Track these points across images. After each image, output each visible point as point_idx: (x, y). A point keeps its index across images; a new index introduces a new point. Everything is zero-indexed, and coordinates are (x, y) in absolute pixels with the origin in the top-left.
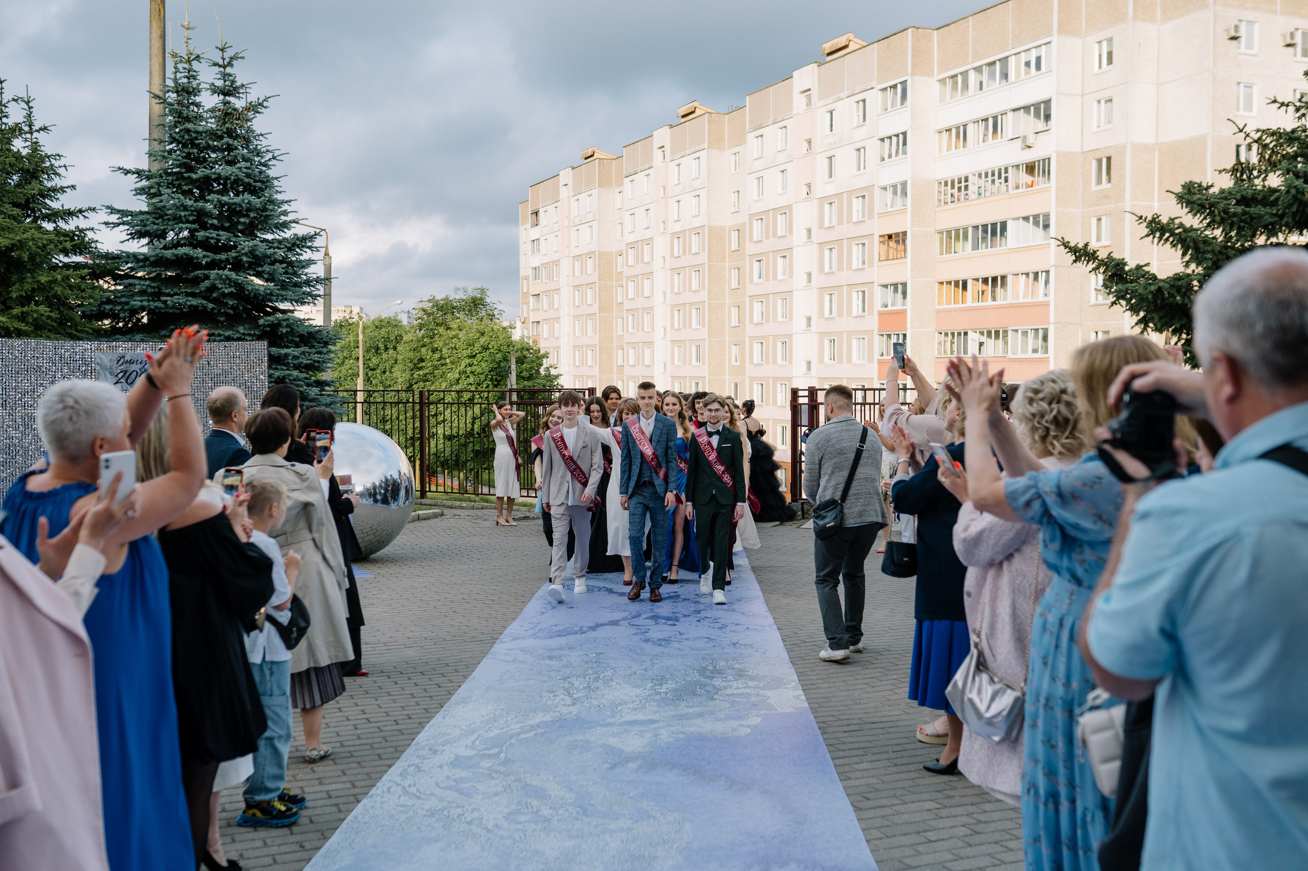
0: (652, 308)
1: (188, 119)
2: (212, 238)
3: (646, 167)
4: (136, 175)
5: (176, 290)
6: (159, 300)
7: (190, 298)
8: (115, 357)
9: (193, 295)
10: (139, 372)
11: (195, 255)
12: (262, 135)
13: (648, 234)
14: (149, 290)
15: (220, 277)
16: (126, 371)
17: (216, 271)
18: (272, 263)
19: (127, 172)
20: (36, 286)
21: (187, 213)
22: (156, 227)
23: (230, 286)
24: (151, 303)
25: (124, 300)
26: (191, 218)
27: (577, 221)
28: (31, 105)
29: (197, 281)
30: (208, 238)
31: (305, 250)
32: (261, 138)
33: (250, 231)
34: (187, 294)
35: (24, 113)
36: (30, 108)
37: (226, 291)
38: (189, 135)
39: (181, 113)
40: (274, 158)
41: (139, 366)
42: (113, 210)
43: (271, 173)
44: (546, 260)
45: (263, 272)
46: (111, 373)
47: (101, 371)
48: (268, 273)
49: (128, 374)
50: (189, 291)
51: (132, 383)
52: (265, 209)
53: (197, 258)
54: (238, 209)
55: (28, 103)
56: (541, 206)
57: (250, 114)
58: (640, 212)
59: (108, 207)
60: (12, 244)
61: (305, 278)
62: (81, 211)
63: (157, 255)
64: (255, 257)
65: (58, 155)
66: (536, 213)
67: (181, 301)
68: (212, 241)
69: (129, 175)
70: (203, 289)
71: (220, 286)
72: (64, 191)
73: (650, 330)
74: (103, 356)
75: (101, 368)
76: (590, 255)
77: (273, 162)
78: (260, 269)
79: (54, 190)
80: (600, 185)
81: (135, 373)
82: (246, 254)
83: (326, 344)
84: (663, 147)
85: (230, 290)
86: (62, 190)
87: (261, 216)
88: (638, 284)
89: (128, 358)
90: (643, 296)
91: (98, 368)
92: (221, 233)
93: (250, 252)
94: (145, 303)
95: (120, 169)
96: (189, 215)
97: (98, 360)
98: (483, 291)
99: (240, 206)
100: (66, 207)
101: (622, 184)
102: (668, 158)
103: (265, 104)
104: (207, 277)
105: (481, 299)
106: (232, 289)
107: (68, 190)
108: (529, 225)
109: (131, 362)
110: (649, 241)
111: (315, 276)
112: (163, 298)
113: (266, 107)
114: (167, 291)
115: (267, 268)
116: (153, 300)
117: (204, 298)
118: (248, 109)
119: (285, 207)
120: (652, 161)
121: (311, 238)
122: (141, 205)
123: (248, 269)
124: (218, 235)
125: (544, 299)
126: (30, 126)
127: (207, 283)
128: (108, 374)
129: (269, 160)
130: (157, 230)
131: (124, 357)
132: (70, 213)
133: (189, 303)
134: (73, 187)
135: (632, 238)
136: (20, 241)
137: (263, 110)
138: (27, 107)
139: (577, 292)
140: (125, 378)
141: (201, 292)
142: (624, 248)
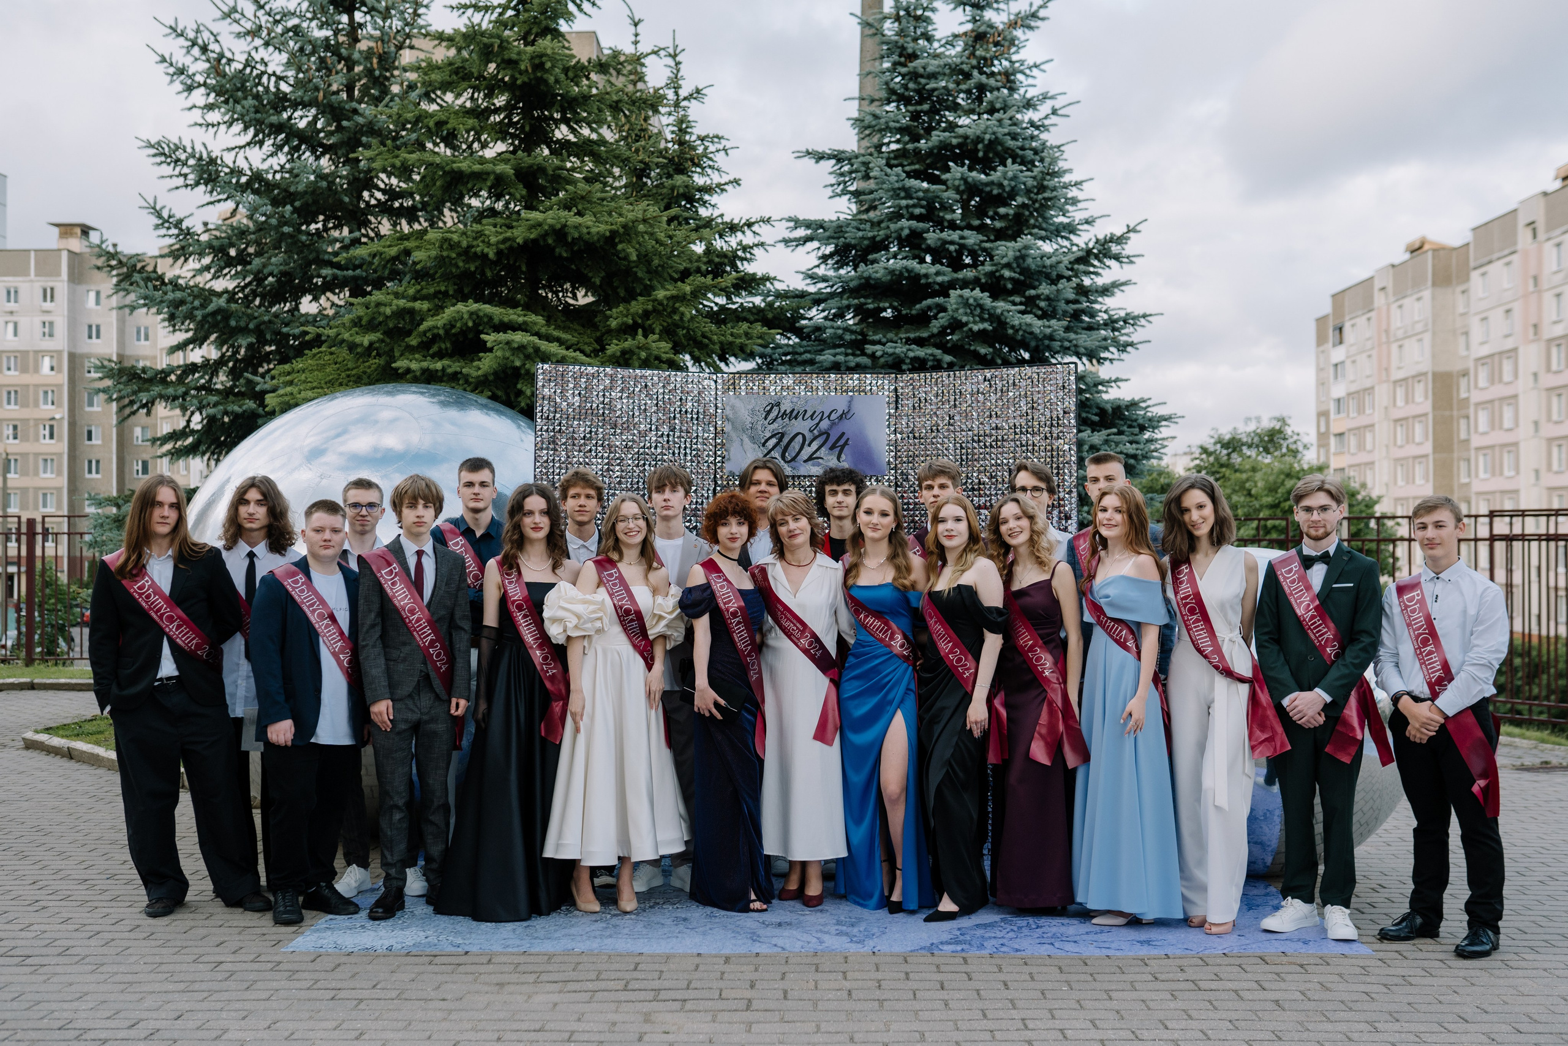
0: (1516, 444)
1: (914, 56)
2: (952, 243)
3: (1506, 252)
4: (833, 162)
5: (890, 335)
6: (863, 354)
7: (913, 346)
8: (762, 403)
9: (921, 342)
10: (809, 436)
11: (923, 271)
12: (1036, 66)
13: (1509, 344)
14: (848, 337)
15: (966, 303)
16: (783, 435)
17: (959, 292)
18: (1054, 282)
19: (820, 157)
20: (650, 307)
21: (911, 202)
22: (860, 234)
23: (983, 320)
24: (851, 358)
25: (808, 356)
26: (917, 211)
27: (1400, 334)
28: (678, 59)
29: (923, 319)
30: (945, 242)
31: (1108, 262)
32: (1035, 72)
33: (1016, 227)
34: (908, 341)
35: (668, 73)
36: (678, 64)
37: (976, 328)
38: (916, 82)
39: (903, 48)
40: (1054, 112)
41: (809, 423)
42: (797, 223)
43: (1050, 138)
44: (1354, 388)
45: (1038, 297)
46: (753, 439)
47: (733, 435)
48: (1048, 299)
49: (786, 440)
50: (912, 336)
51: (794, 459)
52: (1042, 188)
53: (926, 276)
54: (995, 192)
55: (674, 56)
56: (1347, 318)
57: (1019, 33)
58: (1497, 315)
59: (790, 220)
60: (611, 231)
61: (1106, 317)
62: (749, 225)
63: (860, 277)
64: (1025, 271)
65: (717, 137)
66: (1341, 329)
67: (898, 351)
68: (952, 248)
69: (822, 162)
70: (935, 331)
71: (964, 319)
72: (723, 190)
73: (1512, 473)
74: (738, 403)
75: (734, 428)
76: (1419, 376)
77: (1054, 119)
78: (1033, 292)
79: (707, 189)
80: (1434, 284)
81: (800, 438)
82: (1008, 266)
83: (1143, 428)
84: (1533, 223)
85: (981, 326)
86: (721, 188)
87: (1034, 201)
88: (1493, 412)
89: (786, 406)
90: (1501, 428)
91: (728, 428)
92: (967, 233)
93: (1016, 259)
94: (841, 358)
95: (808, 153)
96: (914, 206)
97: (728, 412)
98: (1283, 420)
99: (1001, 185)
100: (727, 219)
101: (1467, 279)
102: (1541, 236)
103: (1042, 13)
104: (943, 309)
105: (1280, 432)
106: (986, 326)
107: (728, 187)
108: (1330, 344)
109: (792, 415)
110: (1512, 353)
111: (1122, 314)
112: (869, 349)
113: (1043, 19)
114: (876, 338)
115: (1045, 289)
116: (854, 355)
117: (937, 346)
118: (1013, 25)
119: (1073, 193)
120: (1515, 243)
121: (1120, 240)
122: (842, 209)
123: (1011, 293)
124: (962, 238)
125: (1353, 441)
126: (677, 88)
127: (943, 319)
128: (746, 440)
129: (1046, 117)
130: (863, 238)
131: (778, 404)
132: (733, 228)
133: (911, 354)
134: (736, 182)
135: (1485, 351)
136: (625, 226)
137: (1039, 23)
138: (672, 64)
139: (1399, 429)
140: (779, 450)
141: (933, 336)
142: (1471, 365)
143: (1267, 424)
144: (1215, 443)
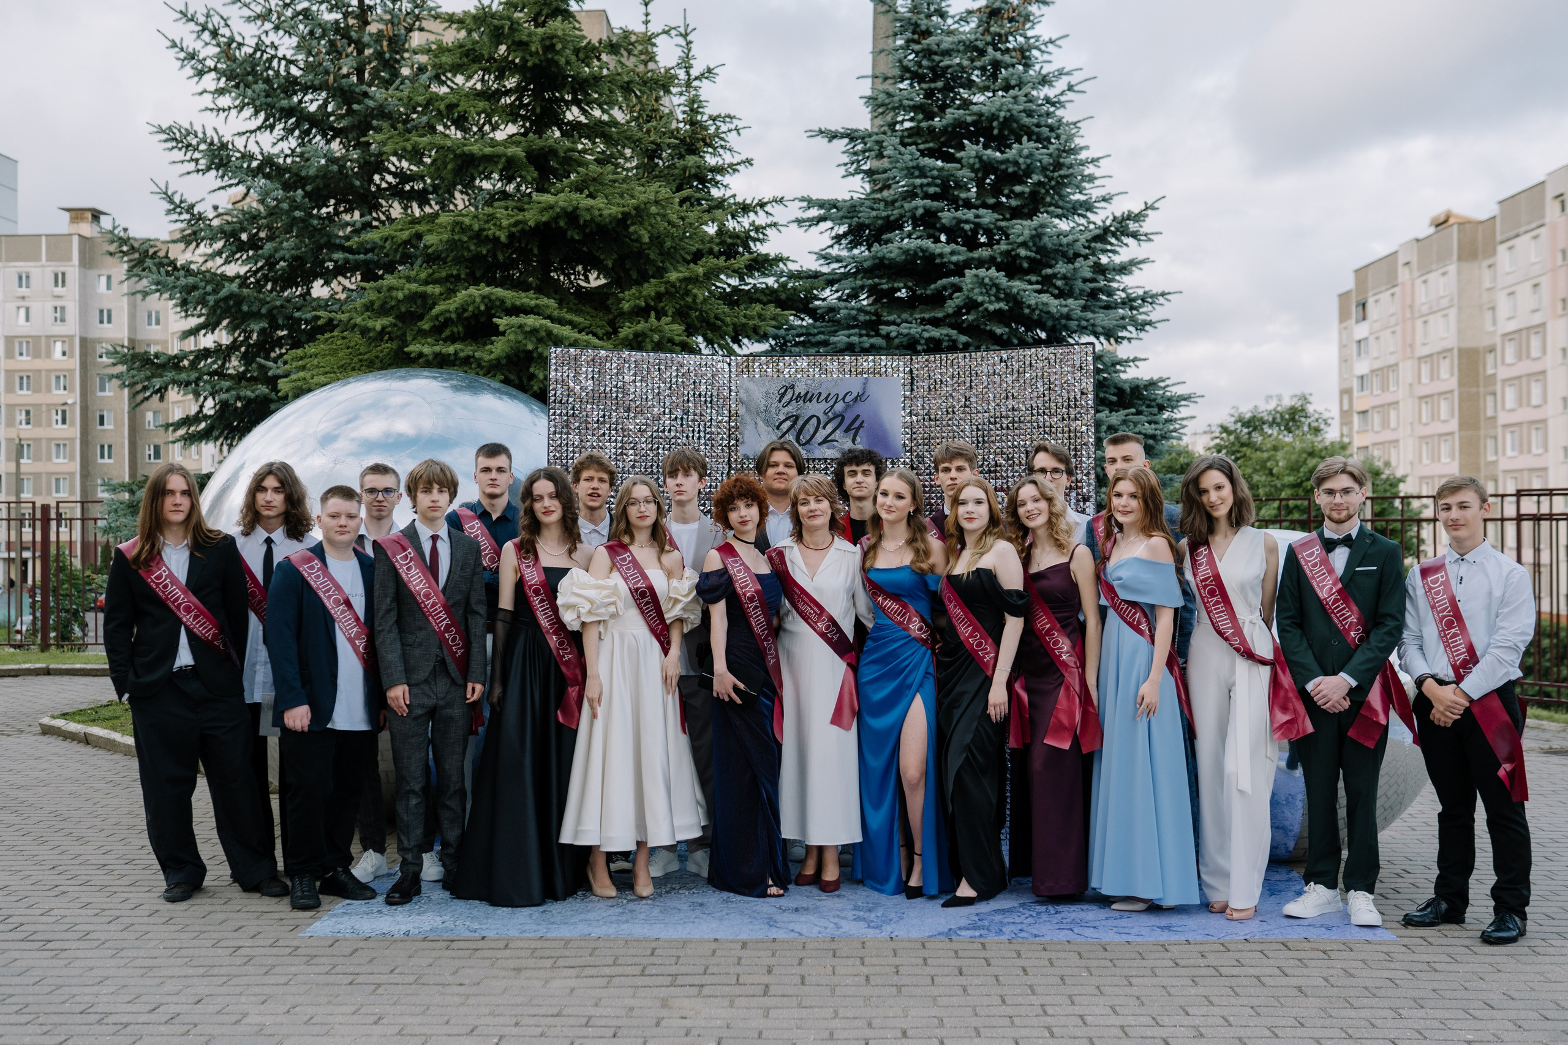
0: (1544, 421)
1: (927, 33)
2: (967, 222)
3: (1534, 225)
4: (846, 140)
5: (905, 316)
6: (878, 334)
7: (928, 327)
8: (775, 387)
9: (936, 323)
10: (823, 419)
11: (938, 251)
12: (1051, 41)
13: (1537, 319)
14: (862, 317)
15: (981, 283)
16: (797, 417)
17: (974, 271)
18: (1071, 260)
19: (833, 136)
20: (662, 289)
21: (925, 181)
22: (874, 213)
23: (998, 300)
24: (865, 338)
25: (821, 337)
26: (932, 190)
27: (1425, 309)
28: (689, 38)
29: (938, 299)
30: (960, 221)
31: (1125, 240)
32: (1051, 47)
33: (1032, 206)
34: (923, 322)
35: (679, 52)
36: (689, 43)
37: (991, 308)
38: (930, 59)
39: (917, 25)
40: (1070, 88)
41: (824, 406)
42: (810, 203)
43: (1067, 114)
44: (1377, 365)
45: (1055, 276)
46: (767, 422)
47: (747, 418)
48: (1064, 277)
49: (800, 423)
50: (927, 316)
51: (808, 442)
52: (1058, 166)
53: (941, 255)
54: (1011, 170)
55: (685, 36)
56: (1370, 293)
57: (1033, 8)
58: (1524, 291)
59: (803, 199)
60: (623, 213)
61: (1123, 295)
62: (762, 205)
63: (874, 258)
64: (1041, 250)
65: (729, 116)
66: (1364, 305)
67: (913, 331)
68: (967, 227)
69: (835, 141)
70: (950, 311)
71: (980, 299)
72: (735, 170)
73: (1540, 451)
74: (751, 386)
75: (748, 410)
76: (1445, 353)
77: (1070, 95)
78: (1049, 271)
79: (719, 170)
80: (1460, 259)
81: (814, 421)
82: (1024, 244)
83: (1161, 408)
84: (1561, 195)
85: (997, 306)
86: (733, 168)
87: (1050, 179)
88: (1521, 389)
89: (801, 389)
90: (1529, 405)
91: (742, 411)
92: (982, 211)
93: (1032, 237)
94: (855, 339)
95: (821, 132)
96: (928, 185)
97: (742, 394)
98: (1304, 398)
99: (1016, 163)
100: (739, 199)
101: (1493, 253)
104: (959, 289)
105: (1301, 410)
106: (1002, 305)
107: (740, 168)
108: (1353, 320)
109: (807, 398)
110: (1540, 328)
111: (1140, 292)
112: (884, 329)
114: (891, 318)
115: (1061, 268)
116: (868, 335)
117: (952, 326)
119: (1089, 170)
120: (1543, 216)
121: (1138, 217)
122: (855, 188)
123: (1027, 272)
124: (977, 216)
125: (1376, 418)
126: (688, 69)
127: (958, 299)
128: (761, 423)
129: (1062, 93)
130: (877, 217)
131: (792, 387)
132: (745, 208)
133: (926, 335)
134: (748, 162)
135: (1512, 326)
136: (637, 208)
138: (684, 43)
139: (1424, 406)
140: (794, 432)
141: (948, 316)
142: (1498, 340)
143: (1287, 402)
144: (1236, 422)
